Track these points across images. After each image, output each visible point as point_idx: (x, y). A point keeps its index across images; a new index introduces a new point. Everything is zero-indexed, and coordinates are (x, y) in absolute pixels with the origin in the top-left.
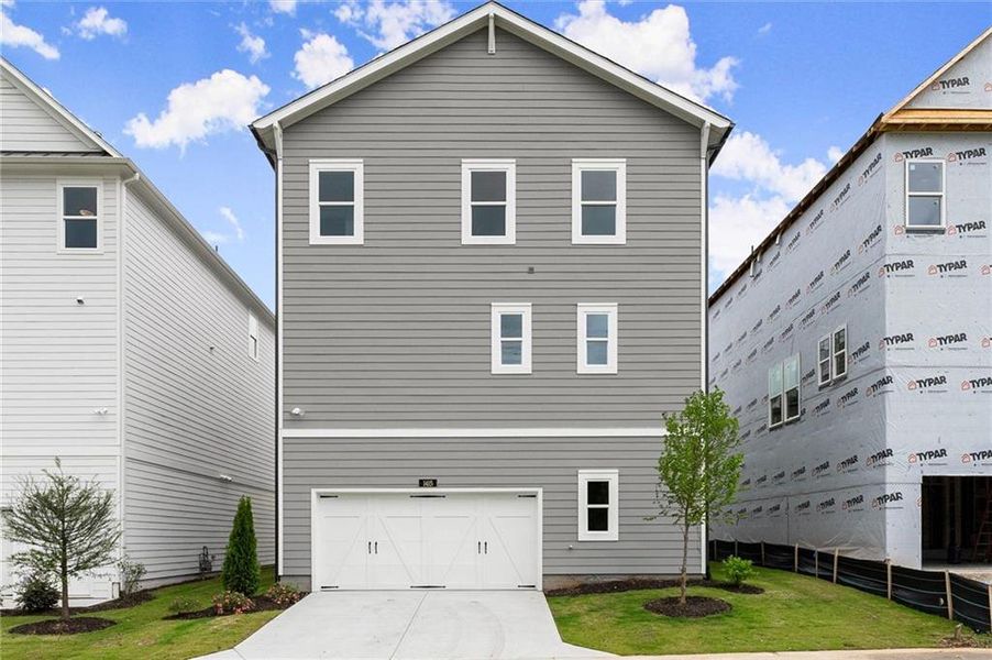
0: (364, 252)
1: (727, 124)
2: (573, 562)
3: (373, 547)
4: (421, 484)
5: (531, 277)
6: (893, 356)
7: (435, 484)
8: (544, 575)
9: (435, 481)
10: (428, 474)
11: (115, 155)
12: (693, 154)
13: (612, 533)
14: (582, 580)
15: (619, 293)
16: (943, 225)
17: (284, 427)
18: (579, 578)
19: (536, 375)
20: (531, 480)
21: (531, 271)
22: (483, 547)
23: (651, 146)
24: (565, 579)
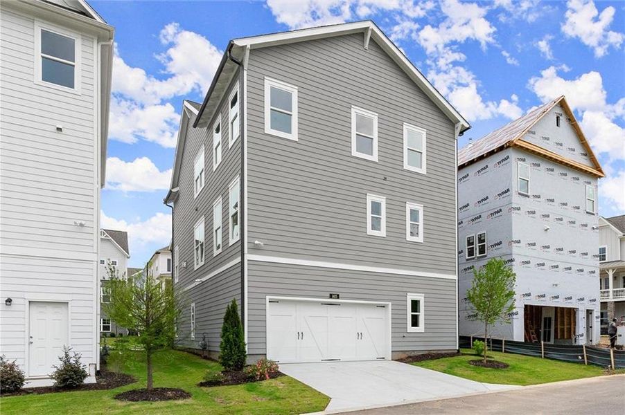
0: (297, 146)
1: (468, 126)
2: (404, 344)
3: (300, 335)
4: (331, 296)
5: (384, 182)
6: (516, 249)
7: (338, 297)
8: (392, 351)
9: (338, 295)
10: (334, 291)
11: (99, 20)
12: (451, 135)
13: (421, 328)
14: (409, 354)
15: (425, 200)
16: (529, 194)
17: (248, 253)
18: (407, 353)
19: (388, 238)
20: (386, 298)
21: (385, 179)
22: (360, 335)
23: (435, 126)
24: (401, 353)
